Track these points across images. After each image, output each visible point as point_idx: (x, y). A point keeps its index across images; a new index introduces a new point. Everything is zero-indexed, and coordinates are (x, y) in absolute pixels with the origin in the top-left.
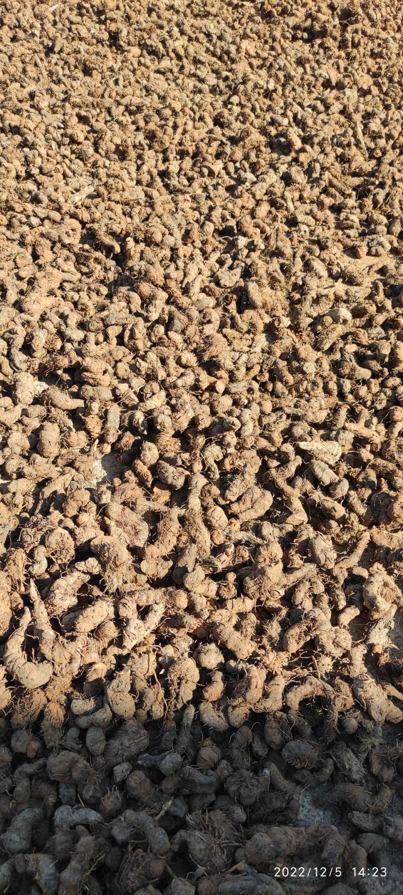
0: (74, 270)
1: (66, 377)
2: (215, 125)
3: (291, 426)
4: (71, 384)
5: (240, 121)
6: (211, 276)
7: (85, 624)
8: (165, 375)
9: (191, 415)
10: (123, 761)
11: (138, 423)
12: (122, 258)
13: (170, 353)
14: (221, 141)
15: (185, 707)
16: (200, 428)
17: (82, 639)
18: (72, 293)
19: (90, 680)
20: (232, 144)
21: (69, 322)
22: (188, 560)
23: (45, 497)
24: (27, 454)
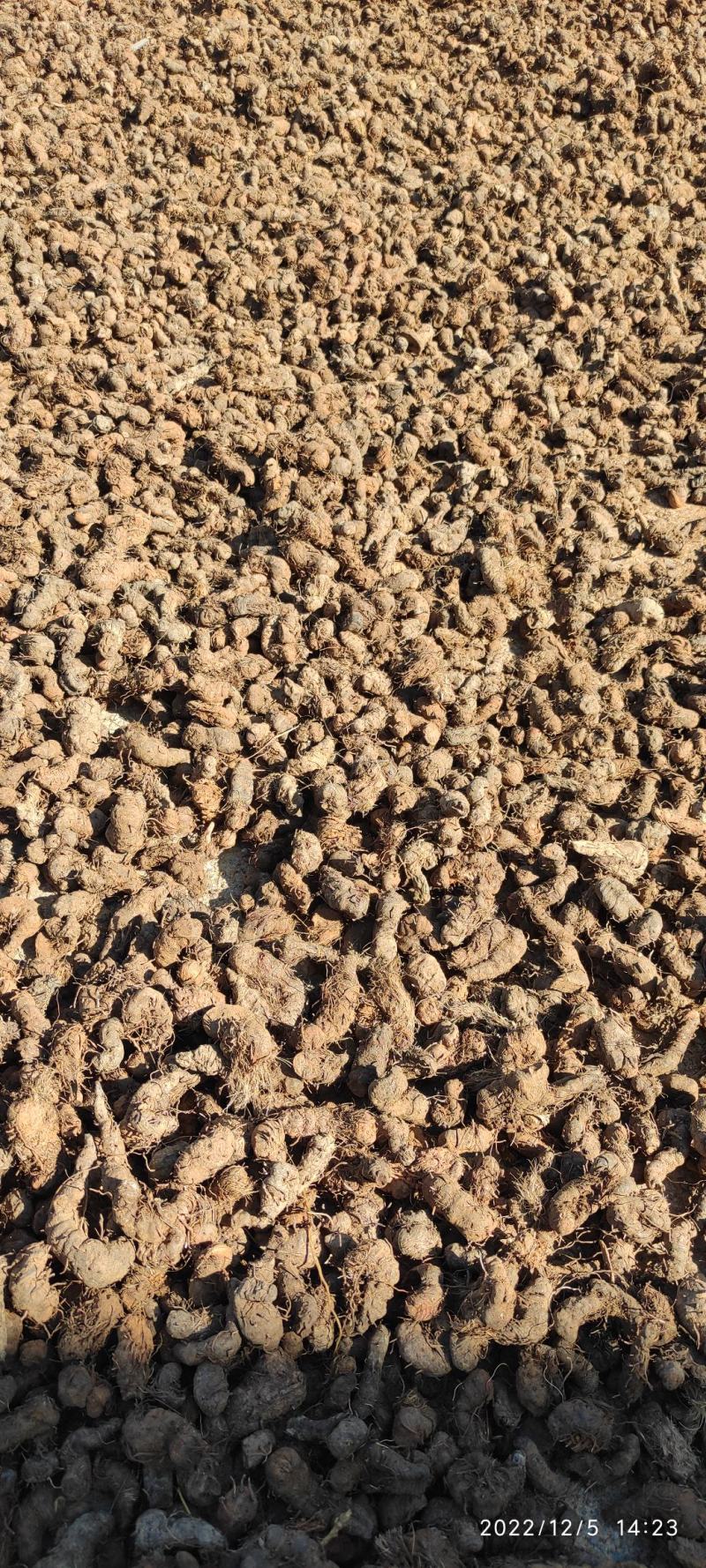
0: (173, 513)
1: (158, 707)
2: (419, 261)
3: (559, 810)
4: (166, 719)
5: (464, 255)
6: (414, 532)
7: (195, 1168)
8: (333, 708)
9: (382, 784)
10: (260, 1429)
11: (287, 796)
12: (257, 495)
13: (342, 669)
14: (432, 290)
15: (372, 1330)
16: (398, 810)
17: (187, 1198)
18: (168, 555)
19: (202, 1275)
20: (451, 296)
21: (164, 608)
22: (377, 1054)
23: (120, 927)
24: (87, 846)
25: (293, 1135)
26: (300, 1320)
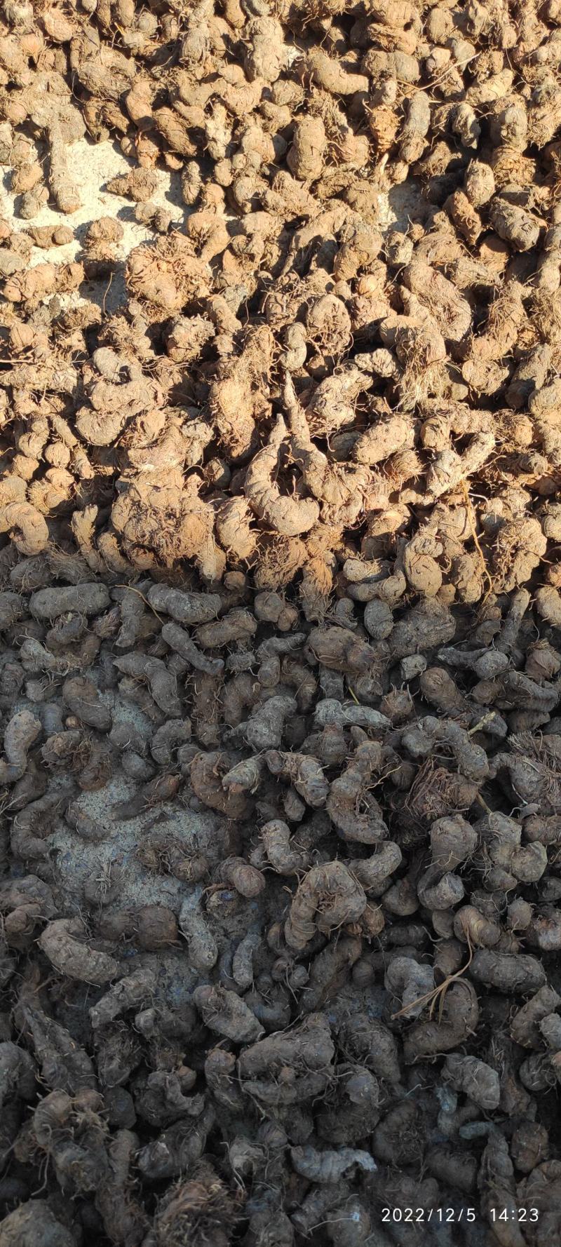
1: (337, 34)
4: (344, 47)
7: (371, 449)
8: (515, 37)
10: (416, 653)
15: (516, 590)
17: (364, 471)
19: (375, 534)
22: (536, 370)
23: (301, 246)
24: (268, 172)
25: (458, 431)
26: (459, 574)
